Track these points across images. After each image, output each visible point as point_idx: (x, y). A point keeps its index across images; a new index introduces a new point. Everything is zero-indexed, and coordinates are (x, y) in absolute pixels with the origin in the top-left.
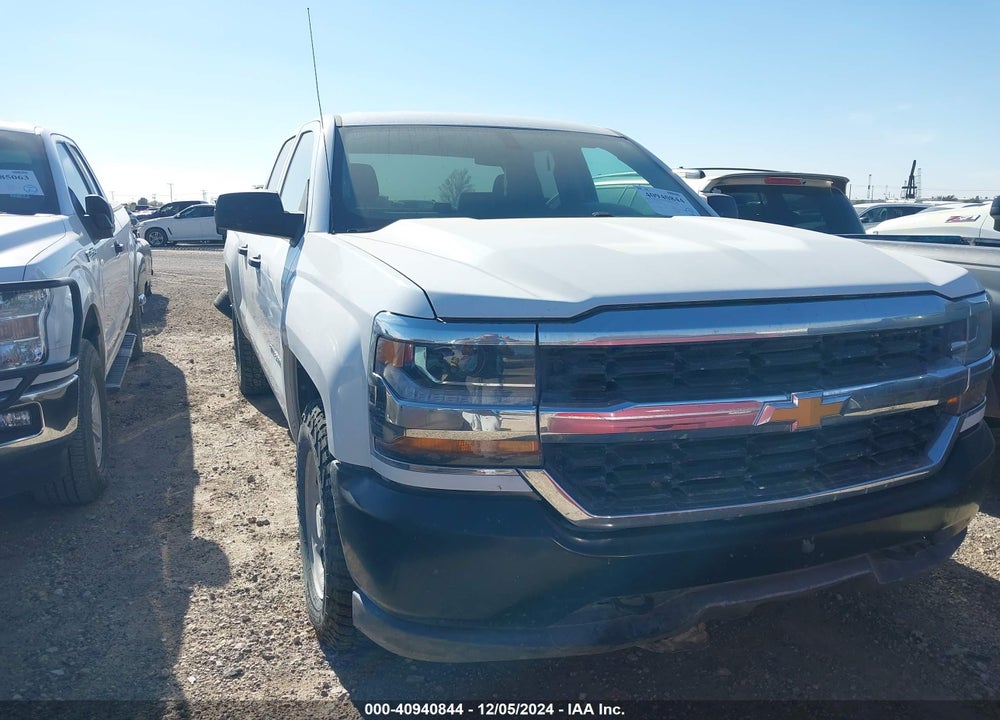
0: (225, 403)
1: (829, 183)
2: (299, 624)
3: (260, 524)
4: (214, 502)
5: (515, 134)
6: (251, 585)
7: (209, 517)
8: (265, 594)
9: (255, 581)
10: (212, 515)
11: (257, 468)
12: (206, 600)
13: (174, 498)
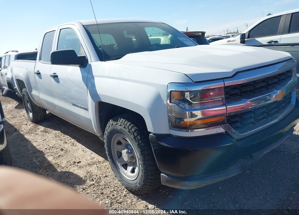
0: (29, 127)
1: (200, 34)
2: (120, 190)
3: (78, 163)
4: (55, 159)
5: (138, 24)
6: (93, 182)
7: (58, 165)
8: (101, 184)
9: (93, 181)
10: (59, 163)
11: (60, 145)
12: (82, 191)
13: (39, 161)
